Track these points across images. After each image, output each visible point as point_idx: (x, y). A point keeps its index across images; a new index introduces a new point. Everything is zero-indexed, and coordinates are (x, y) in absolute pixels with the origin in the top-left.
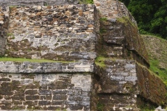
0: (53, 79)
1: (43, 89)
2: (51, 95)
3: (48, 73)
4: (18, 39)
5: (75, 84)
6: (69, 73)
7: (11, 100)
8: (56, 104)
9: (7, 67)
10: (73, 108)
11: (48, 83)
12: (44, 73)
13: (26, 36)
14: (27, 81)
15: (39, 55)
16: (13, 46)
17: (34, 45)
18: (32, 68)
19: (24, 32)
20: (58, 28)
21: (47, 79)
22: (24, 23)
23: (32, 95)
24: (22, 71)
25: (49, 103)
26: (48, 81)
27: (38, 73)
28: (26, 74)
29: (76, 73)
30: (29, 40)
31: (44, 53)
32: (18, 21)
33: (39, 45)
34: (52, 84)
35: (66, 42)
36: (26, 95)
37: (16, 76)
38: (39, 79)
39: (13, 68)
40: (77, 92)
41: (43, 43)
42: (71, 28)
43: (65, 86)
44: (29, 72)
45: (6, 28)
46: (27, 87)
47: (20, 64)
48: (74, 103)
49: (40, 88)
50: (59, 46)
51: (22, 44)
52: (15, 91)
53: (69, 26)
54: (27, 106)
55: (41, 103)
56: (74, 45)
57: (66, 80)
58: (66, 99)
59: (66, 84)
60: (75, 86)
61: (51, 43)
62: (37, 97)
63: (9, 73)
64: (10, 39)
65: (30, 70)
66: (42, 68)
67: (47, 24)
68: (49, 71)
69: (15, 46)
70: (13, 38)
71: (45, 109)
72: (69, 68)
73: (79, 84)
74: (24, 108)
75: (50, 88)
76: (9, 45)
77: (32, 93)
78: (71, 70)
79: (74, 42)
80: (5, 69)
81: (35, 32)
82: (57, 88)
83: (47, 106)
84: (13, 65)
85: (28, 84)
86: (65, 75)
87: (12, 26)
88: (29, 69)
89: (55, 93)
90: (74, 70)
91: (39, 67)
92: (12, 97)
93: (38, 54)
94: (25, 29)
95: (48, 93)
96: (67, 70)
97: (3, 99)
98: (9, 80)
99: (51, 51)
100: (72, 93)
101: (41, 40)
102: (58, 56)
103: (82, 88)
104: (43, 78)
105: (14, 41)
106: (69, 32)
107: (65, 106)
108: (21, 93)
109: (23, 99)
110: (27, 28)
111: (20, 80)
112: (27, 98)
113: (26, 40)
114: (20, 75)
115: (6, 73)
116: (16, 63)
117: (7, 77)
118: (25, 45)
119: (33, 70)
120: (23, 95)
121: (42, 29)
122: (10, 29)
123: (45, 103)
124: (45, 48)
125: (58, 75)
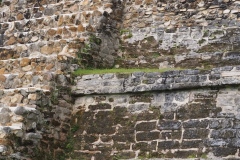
0: (184, 100)
1: (167, 119)
2: (179, 129)
3: (175, 90)
4: (137, 36)
5: (223, 108)
6: (212, 87)
7: (112, 143)
8: (188, 147)
9: (106, 84)
10: (219, 152)
11: (175, 108)
12: (167, 91)
13: (150, 32)
14: (138, 107)
15: (171, 62)
16: (129, 50)
17: (163, 46)
18: (147, 82)
19: (148, 24)
20: (206, 13)
21: (175, 101)
22: (149, 10)
23: (147, 132)
24: (130, 89)
25: (177, 145)
26: (175, 105)
27: (157, 92)
28: (137, 95)
29: (224, 87)
30: (156, 37)
31: (179, 58)
32: (138, 7)
33: (172, 45)
34: (182, 110)
35: (218, 36)
36: (136, 133)
37: (122, 99)
38: (160, 101)
39: (115, 86)
40: (226, 121)
41: (180, 40)
42: (226, 11)
43: (205, 113)
44: (142, 90)
45: (119, 21)
46: (139, 117)
47: (127, 77)
48: (221, 143)
49: (161, 117)
50: (206, 43)
51: (143, 45)
52: (118, 127)
53: (223, 8)
54: (137, 152)
55: (162, 146)
56: (232, 39)
57: (208, 102)
58: (206, 135)
59: (207, 107)
60: (223, 111)
61: (192, 39)
62: (156, 136)
63: (108, 94)
64: (125, 38)
65: (143, 87)
66: (164, 82)
67: (187, 7)
68: (177, 85)
69: (132, 50)
70: (130, 37)
71: (170, 155)
72: (211, 78)
73: (230, 107)
74: (134, 157)
75: (178, 117)
76: (123, 49)
77: (146, 127)
78: (214, 83)
79: (231, 34)
80: (102, 88)
81: (167, 24)
82: (192, 117)
83: (173, 151)
84: (115, 79)
85: (140, 112)
86: (205, 93)
87: (128, 16)
88: (142, 84)
89: (187, 126)
90: (221, 81)
91: (160, 80)
92: (113, 138)
93: (169, 60)
94: (150, 19)
95: (176, 127)
96: (208, 81)
97: (99, 141)
98: (109, 107)
99: (192, 54)
100: (217, 124)
101: (176, 36)
102: (204, 62)
103: (236, 113)
104: (167, 99)
105: (131, 41)
106: (224, 17)
107: (204, 150)
108: (128, 129)
109: (131, 140)
110: (154, 17)
111: (127, 105)
112: (139, 137)
113: (151, 39)
114: (128, 97)
115: (104, 95)
116: (120, 76)
117: (106, 102)
118: (148, 47)
119: (149, 87)
120: (132, 132)
121: (177, 17)
122: (125, 22)
123: (169, 145)
124: (183, 49)
125: (193, 93)
